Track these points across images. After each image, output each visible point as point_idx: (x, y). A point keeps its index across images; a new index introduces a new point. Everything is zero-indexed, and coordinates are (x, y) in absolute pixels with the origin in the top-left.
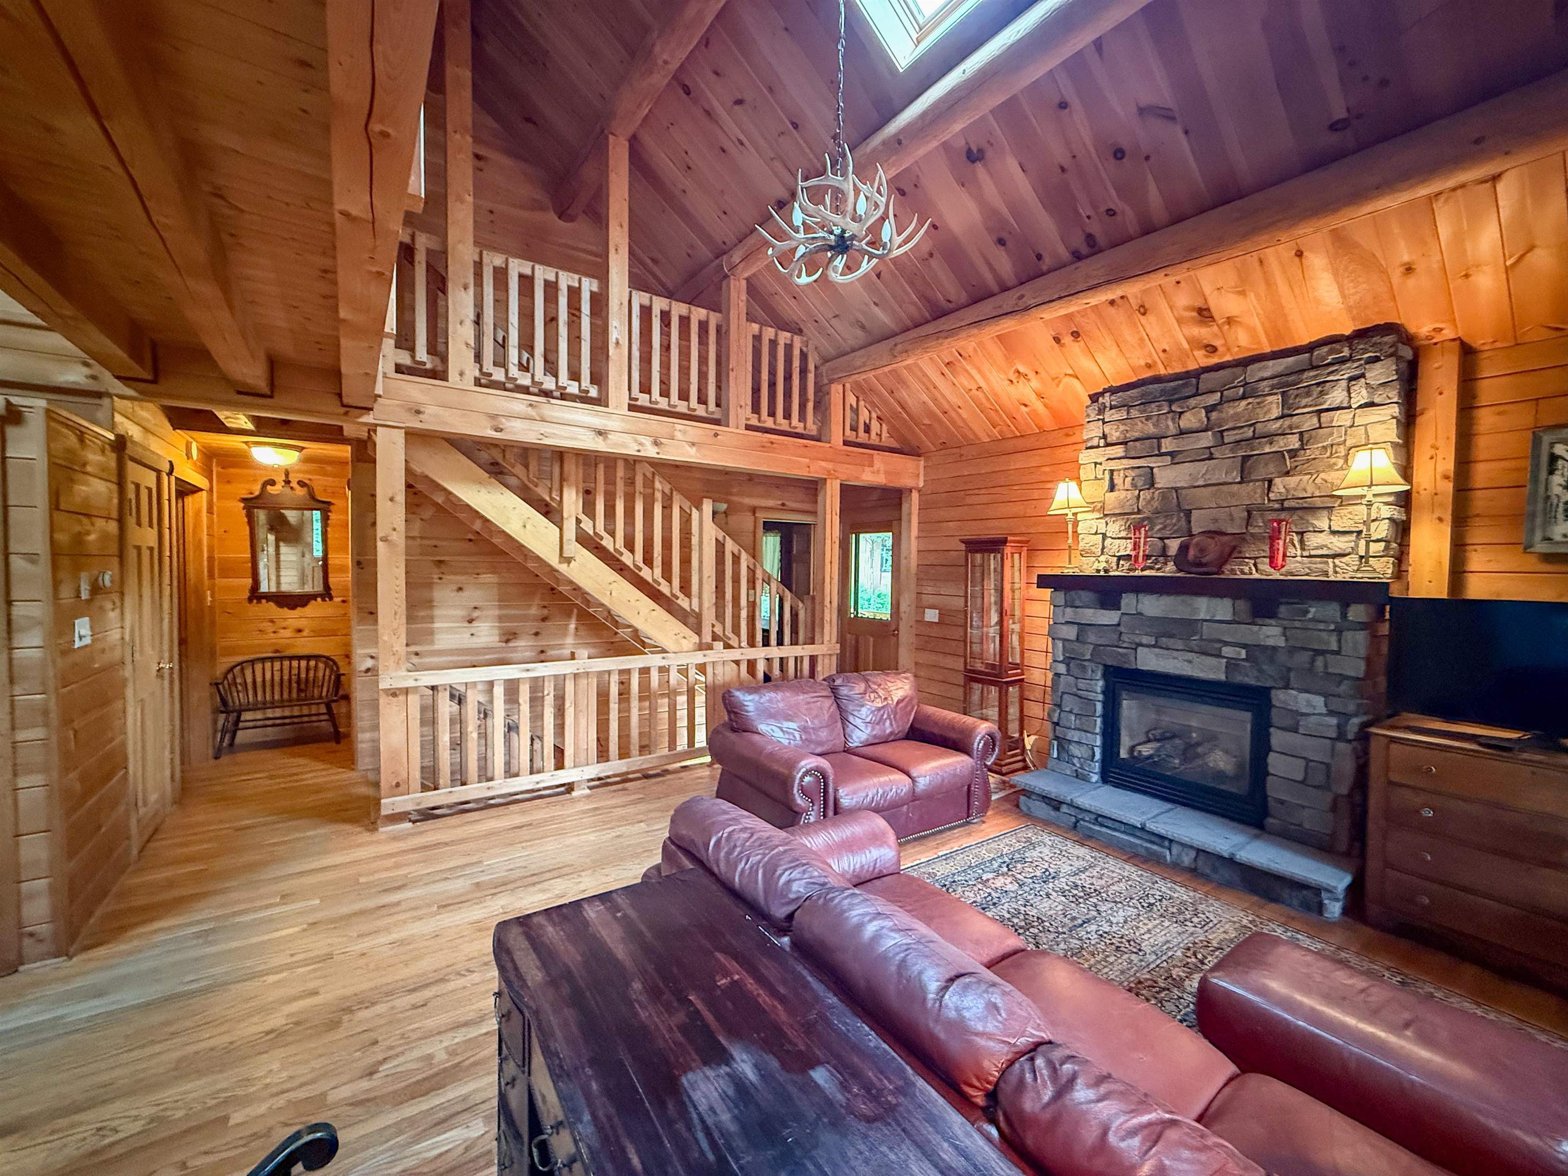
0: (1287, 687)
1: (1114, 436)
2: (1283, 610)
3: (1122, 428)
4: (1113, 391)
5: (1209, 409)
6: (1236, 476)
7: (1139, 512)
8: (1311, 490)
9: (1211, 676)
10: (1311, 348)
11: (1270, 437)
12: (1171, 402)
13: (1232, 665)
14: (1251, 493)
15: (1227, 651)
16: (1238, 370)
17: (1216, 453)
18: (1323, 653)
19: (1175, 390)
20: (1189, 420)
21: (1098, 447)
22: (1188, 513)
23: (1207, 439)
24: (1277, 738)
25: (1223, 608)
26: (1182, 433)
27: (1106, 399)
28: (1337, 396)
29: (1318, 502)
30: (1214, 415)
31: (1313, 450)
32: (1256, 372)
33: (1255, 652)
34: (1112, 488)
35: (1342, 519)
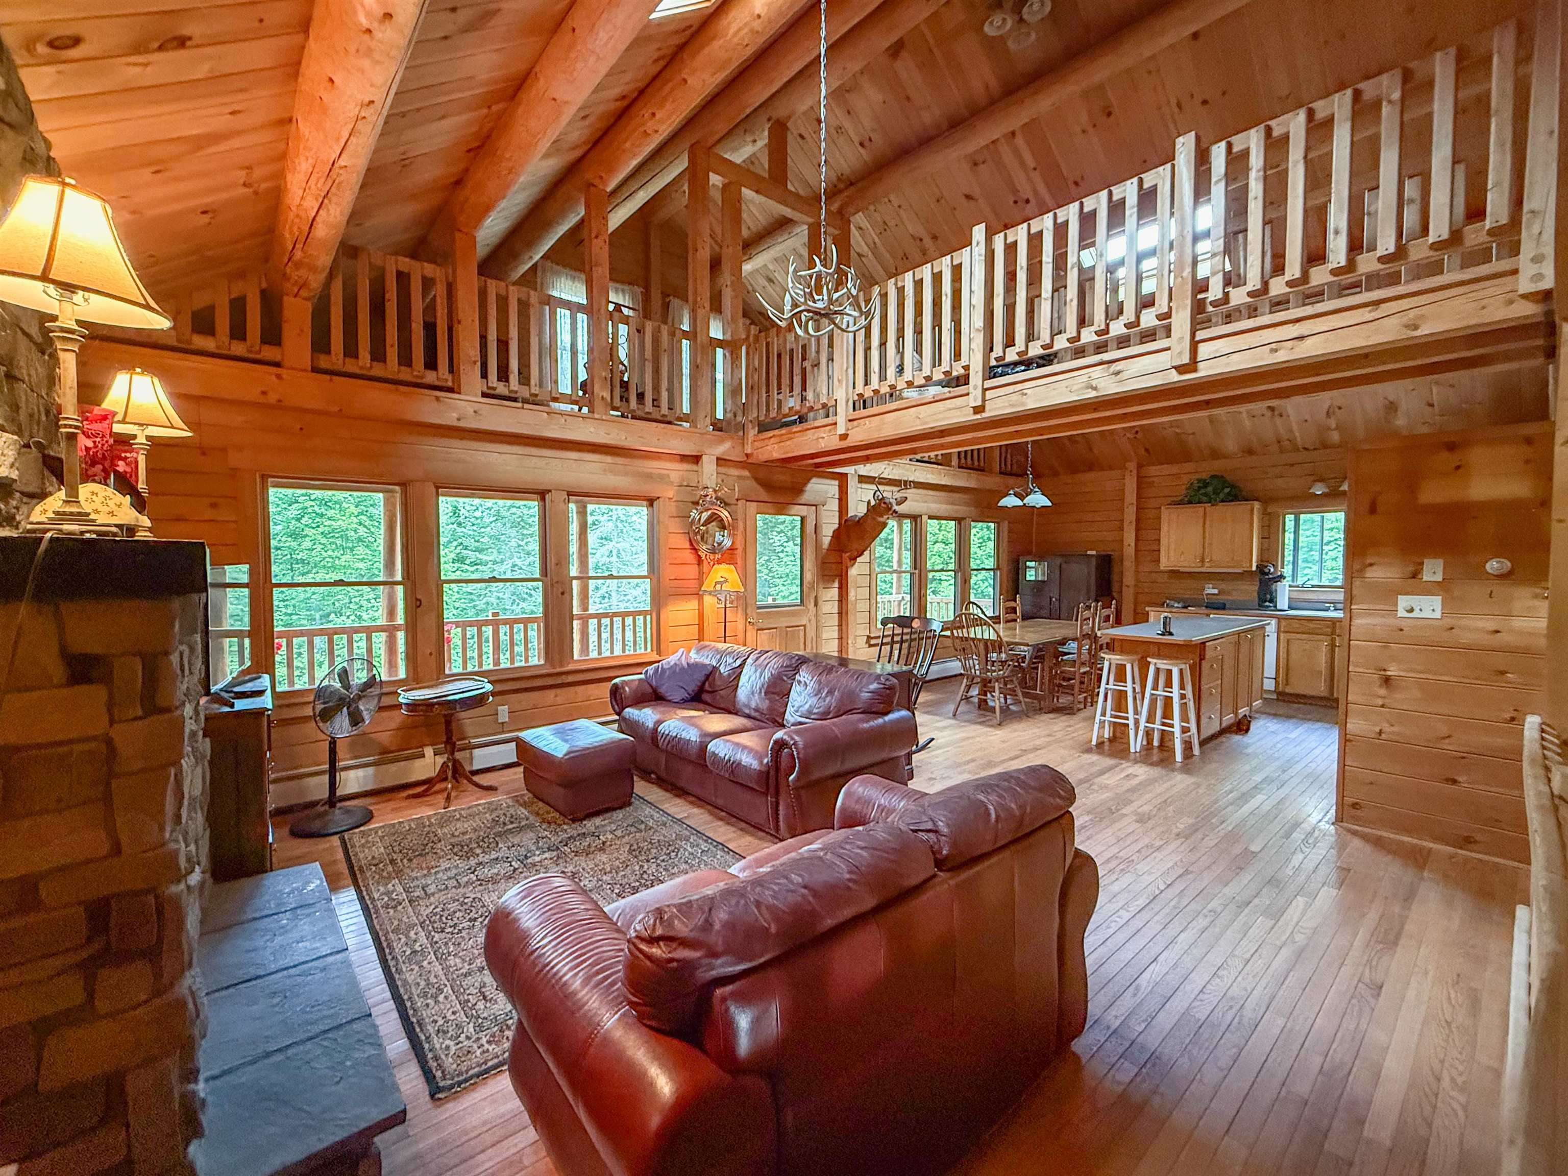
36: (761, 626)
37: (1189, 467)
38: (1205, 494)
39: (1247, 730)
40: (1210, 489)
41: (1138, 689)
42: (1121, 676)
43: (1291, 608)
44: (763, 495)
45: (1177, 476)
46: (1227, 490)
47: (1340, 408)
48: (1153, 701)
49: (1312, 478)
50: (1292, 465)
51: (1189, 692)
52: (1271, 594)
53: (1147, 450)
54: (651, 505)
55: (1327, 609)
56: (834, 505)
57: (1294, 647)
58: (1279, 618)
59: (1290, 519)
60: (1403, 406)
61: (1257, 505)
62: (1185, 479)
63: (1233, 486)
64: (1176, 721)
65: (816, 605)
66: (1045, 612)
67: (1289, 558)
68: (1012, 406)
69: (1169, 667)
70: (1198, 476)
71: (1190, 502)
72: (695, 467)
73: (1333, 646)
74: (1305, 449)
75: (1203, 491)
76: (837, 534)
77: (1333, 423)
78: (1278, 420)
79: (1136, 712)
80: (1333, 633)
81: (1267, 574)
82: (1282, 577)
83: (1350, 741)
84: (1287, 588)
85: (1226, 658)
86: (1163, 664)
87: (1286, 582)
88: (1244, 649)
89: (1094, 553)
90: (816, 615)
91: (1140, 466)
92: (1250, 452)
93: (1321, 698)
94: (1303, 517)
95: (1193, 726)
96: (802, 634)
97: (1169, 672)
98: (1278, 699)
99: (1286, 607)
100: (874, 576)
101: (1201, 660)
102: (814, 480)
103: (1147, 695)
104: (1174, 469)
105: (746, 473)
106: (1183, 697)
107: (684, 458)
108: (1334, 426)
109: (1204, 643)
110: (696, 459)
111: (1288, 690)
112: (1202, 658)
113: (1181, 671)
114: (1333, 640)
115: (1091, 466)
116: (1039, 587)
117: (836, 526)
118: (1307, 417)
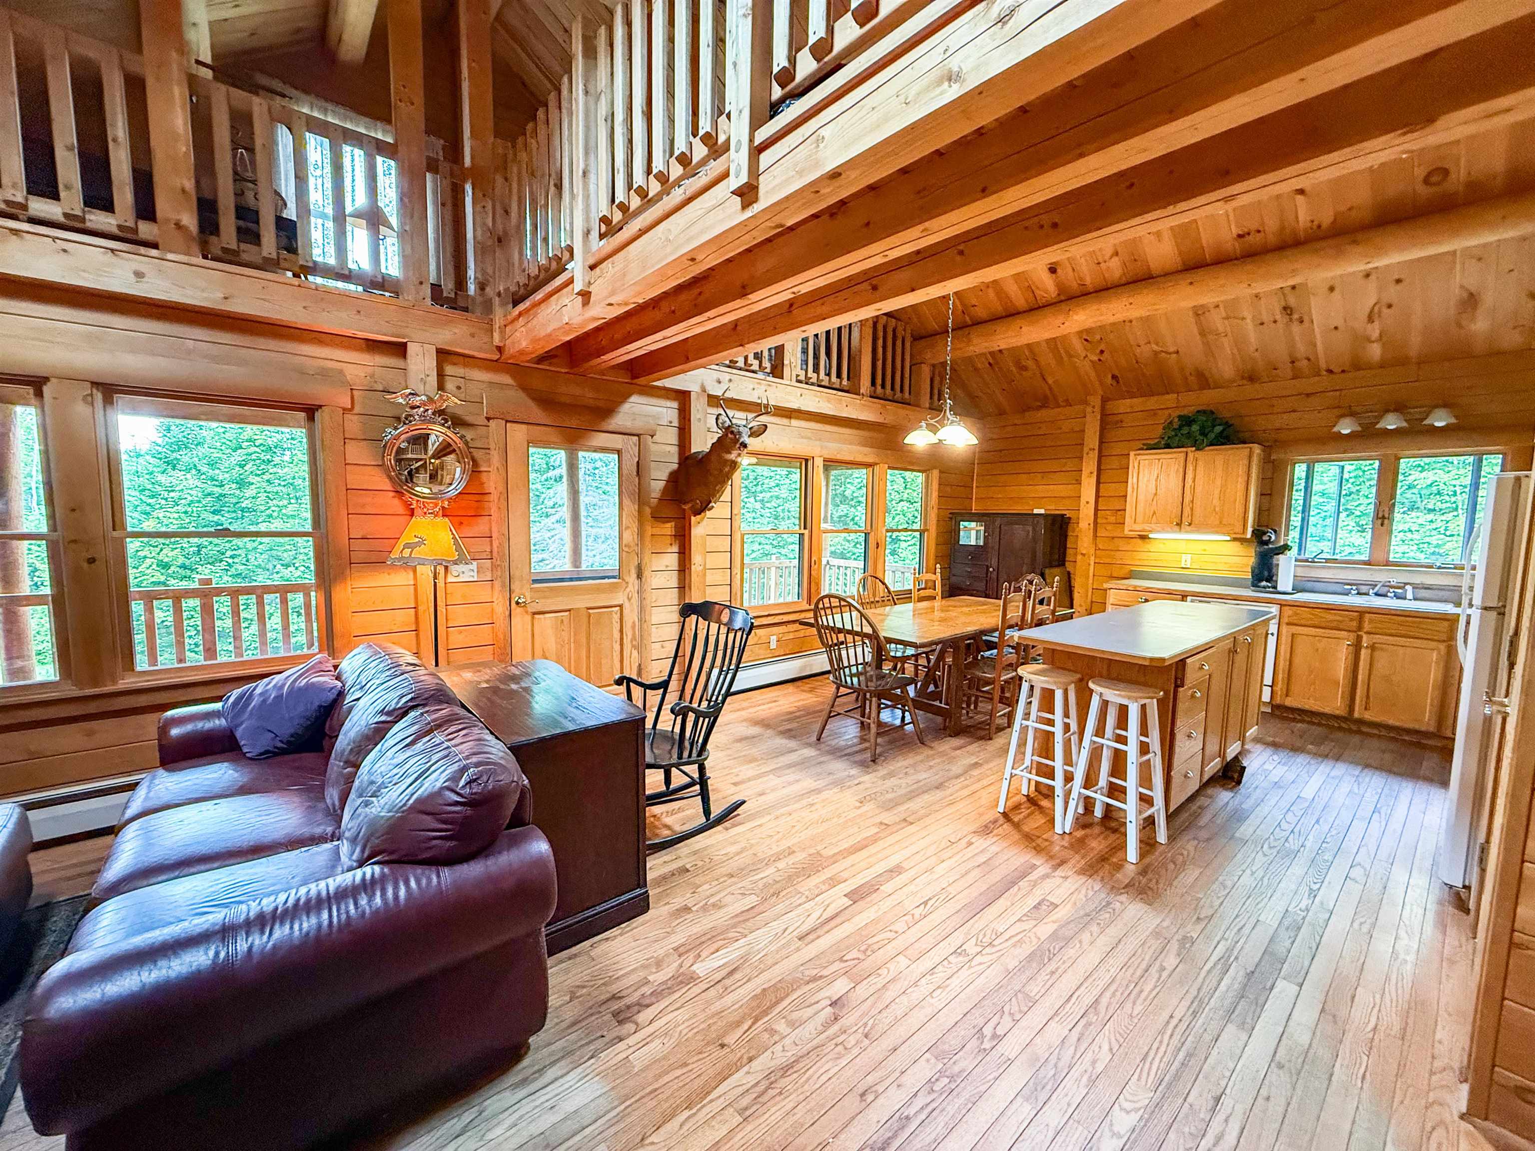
36: (539, 608)
37: (1170, 400)
38: (1189, 435)
39: (1239, 782)
40: (1195, 428)
41: (1074, 727)
42: (1047, 701)
43: (1297, 589)
44: (537, 413)
45: (1154, 413)
46: (1218, 429)
47: (1390, 306)
48: (1096, 753)
49: (1337, 412)
50: (1308, 395)
51: (1154, 740)
52: (1270, 570)
53: (1114, 377)
54: (311, 418)
55: (1347, 594)
56: (671, 436)
57: (1302, 647)
58: (1282, 605)
59: (1300, 470)
60: (1488, 299)
61: (1257, 449)
62: (1162, 418)
63: (1228, 425)
64: (1131, 783)
65: (640, 576)
66: (981, 586)
67: (1296, 520)
68: (800, 173)
69: (1125, 702)
70: (1178, 413)
71: (1168, 446)
72: (399, 363)
73: (1357, 646)
74: (1330, 371)
75: (1185, 430)
76: (674, 478)
77: (1374, 331)
78: (1296, 328)
79: (1068, 761)
80: (1360, 628)
81: (1267, 543)
82: (1286, 548)
83: (1519, 946)
84: (1293, 563)
85: (1214, 676)
86: (1115, 696)
87: (1293, 553)
88: (1240, 658)
89: (1042, 511)
90: (640, 592)
91: (1105, 400)
92: (1252, 378)
93: (1336, 717)
94: (1318, 467)
95: (1158, 794)
96: (616, 617)
97: (1123, 711)
98: (1272, 714)
99: (1290, 590)
100: (737, 537)
101: (1177, 687)
102: (634, 398)
103: (1086, 743)
104: (1152, 403)
105: (507, 379)
106: (1144, 749)
107: (373, 346)
108: (1375, 335)
109: (1183, 661)
110: (400, 349)
111: (1289, 702)
112: (1179, 682)
113: (1143, 707)
114: (1359, 639)
115: (1045, 402)
116: (976, 552)
117: (676, 466)
118: (1339, 323)
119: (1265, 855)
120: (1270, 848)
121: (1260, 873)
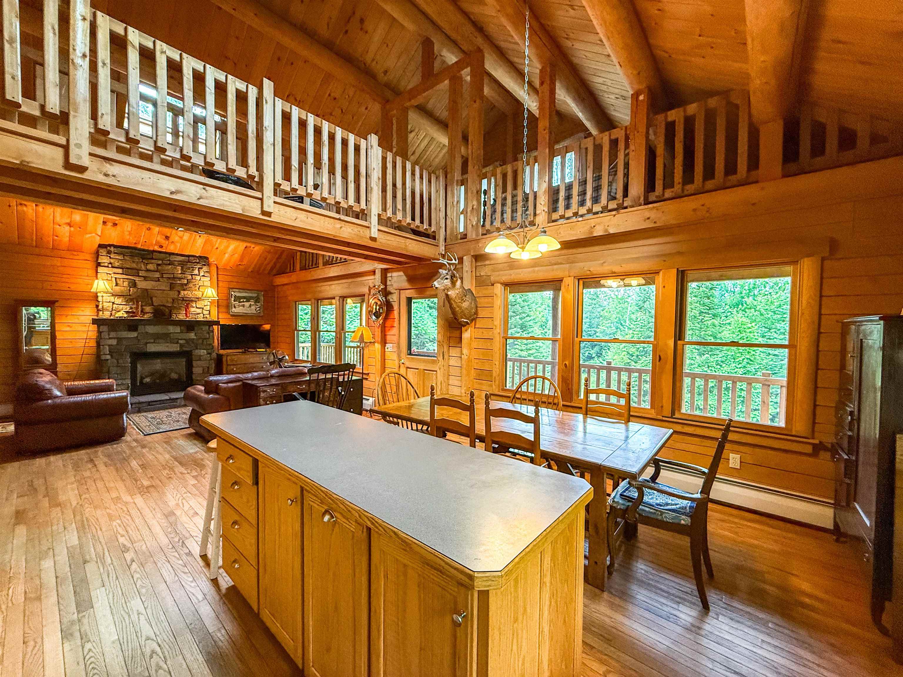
0: (197, 349)
1: (117, 264)
2: (196, 328)
3: (120, 262)
4: (115, 246)
5: (158, 265)
6: (168, 288)
7: (130, 295)
8: (191, 296)
9: (175, 350)
10: (189, 256)
11: (180, 279)
12: (143, 259)
13: (181, 346)
14: (173, 294)
15: (181, 342)
16: (167, 255)
17: (161, 279)
18: (205, 339)
19: (144, 254)
20: (150, 267)
21: (108, 267)
22: (151, 298)
23: (157, 275)
24: (195, 363)
25: (178, 329)
26: (148, 270)
27: (112, 249)
28: (196, 272)
29: (194, 299)
30: (159, 267)
31: (191, 285)
32: (173, 258)
33: (188, 341)
34: (117, 285)
35: (200, 304)
36: (408, 365)
65: (444, 358)
96: (435, 377)
105: (402, 273)
119: (148, 639)
120: (153, 652)
121: (134, 617)
